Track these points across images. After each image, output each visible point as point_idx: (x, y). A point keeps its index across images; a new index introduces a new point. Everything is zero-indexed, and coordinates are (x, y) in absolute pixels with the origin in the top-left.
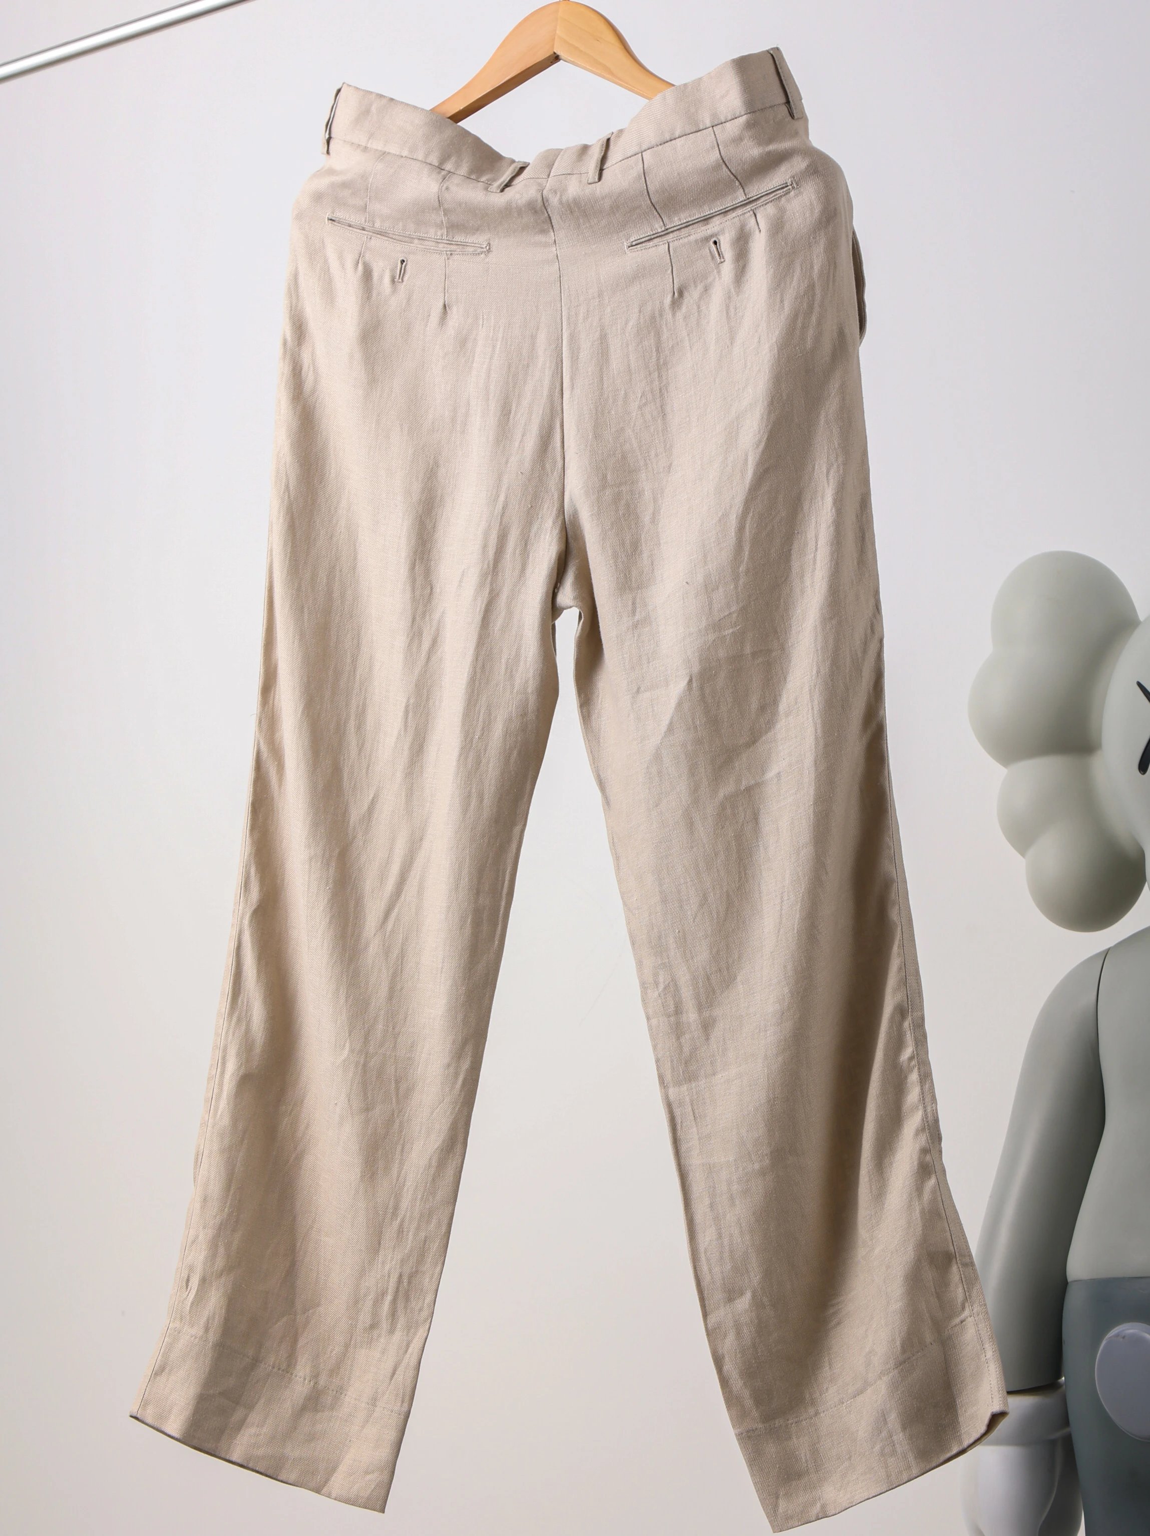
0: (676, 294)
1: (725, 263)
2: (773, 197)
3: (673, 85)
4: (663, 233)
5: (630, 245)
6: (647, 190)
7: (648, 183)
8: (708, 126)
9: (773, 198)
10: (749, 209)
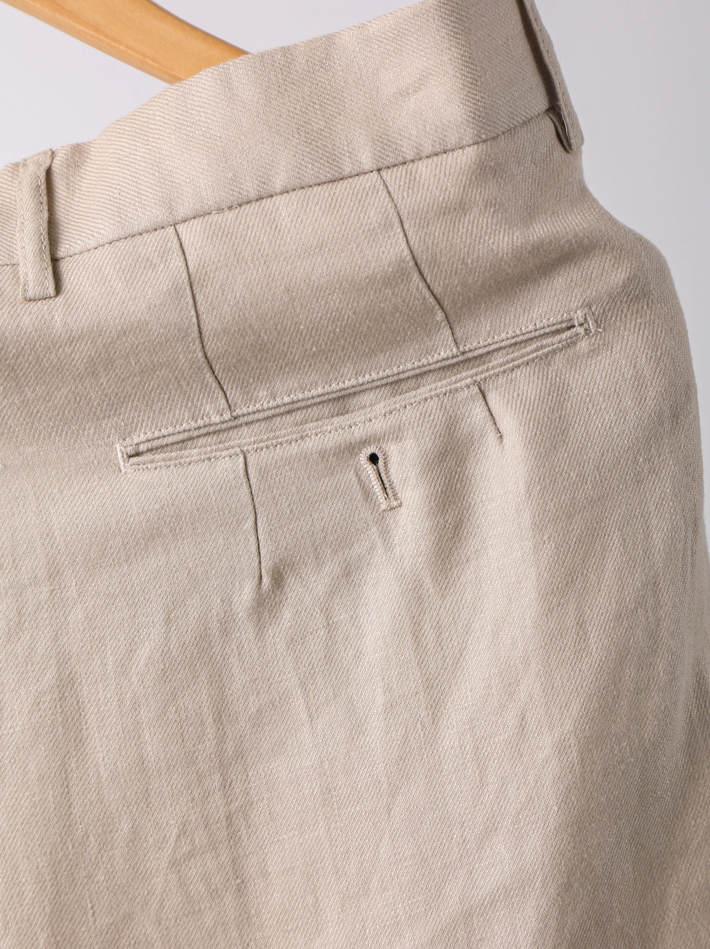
0: (266, 580)
1: (403, 510)
2: (532, 352)
3: (239, 52)
4: (224, 426)
5: (133, 452)
6: (199, 326)
7: (201, 309)
8: (367, 168)
9: (535, 355)
10: (469, 381)
